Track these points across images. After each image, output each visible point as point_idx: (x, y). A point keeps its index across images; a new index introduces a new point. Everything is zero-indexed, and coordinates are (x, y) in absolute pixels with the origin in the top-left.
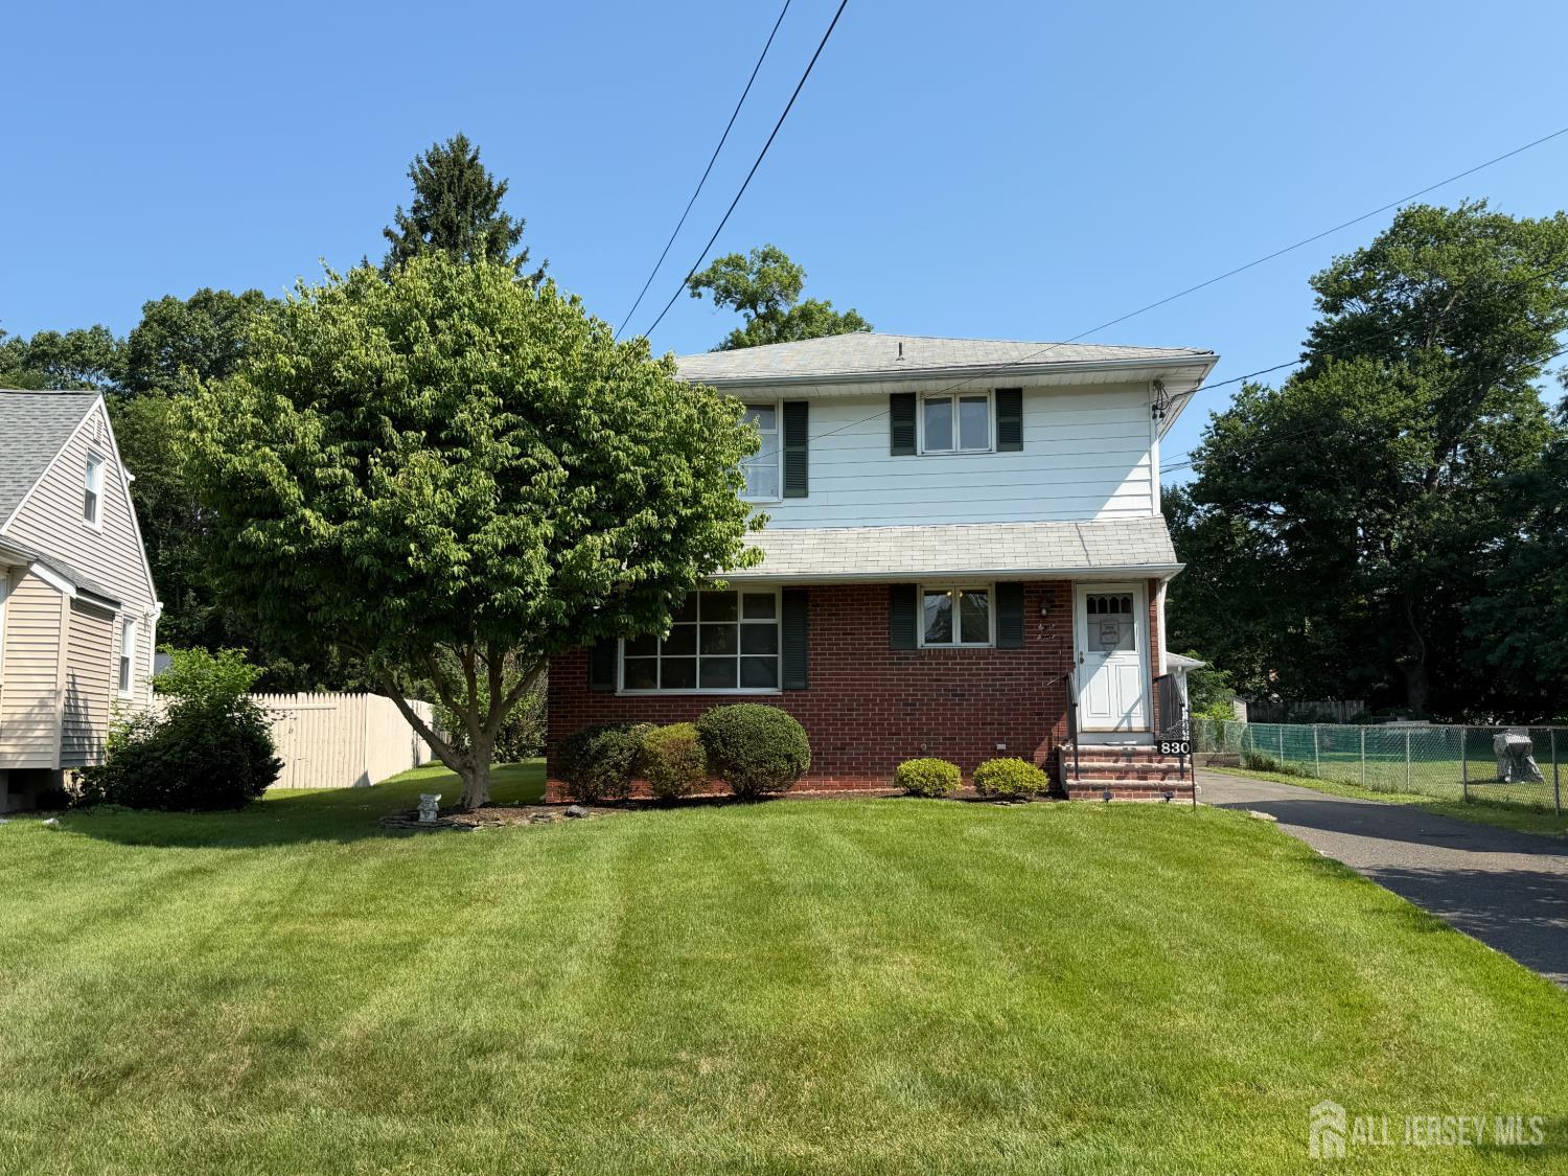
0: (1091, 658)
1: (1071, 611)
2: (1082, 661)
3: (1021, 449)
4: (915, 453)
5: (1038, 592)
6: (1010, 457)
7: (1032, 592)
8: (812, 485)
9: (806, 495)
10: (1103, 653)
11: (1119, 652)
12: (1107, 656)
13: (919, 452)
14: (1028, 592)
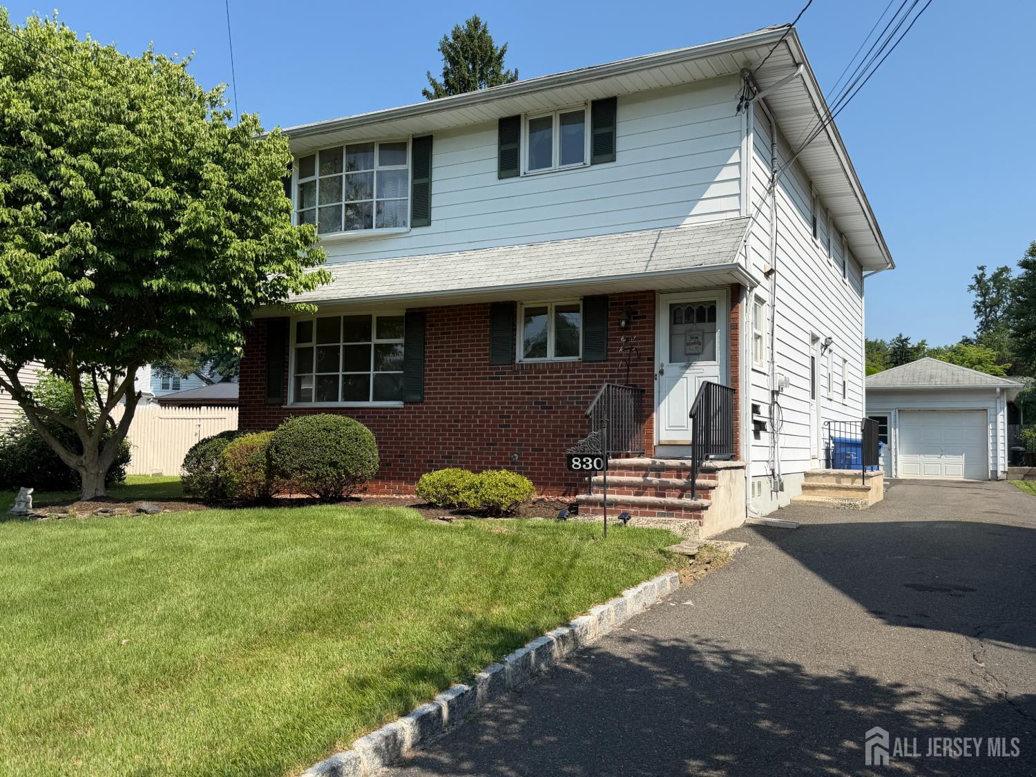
0: (671, 369)
1: (654, 322)
2: (661, 372)
3: (613, 160)
4: (518, 175)
5: (621, 304)
6: (604, 170)
7: (616, 304)
8: (435, 214)
9: (429, 224)
10: (683, 364)
11: (700, 363)
12: (687, 367)
13: (522, 174)
14: (612, 304)
